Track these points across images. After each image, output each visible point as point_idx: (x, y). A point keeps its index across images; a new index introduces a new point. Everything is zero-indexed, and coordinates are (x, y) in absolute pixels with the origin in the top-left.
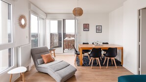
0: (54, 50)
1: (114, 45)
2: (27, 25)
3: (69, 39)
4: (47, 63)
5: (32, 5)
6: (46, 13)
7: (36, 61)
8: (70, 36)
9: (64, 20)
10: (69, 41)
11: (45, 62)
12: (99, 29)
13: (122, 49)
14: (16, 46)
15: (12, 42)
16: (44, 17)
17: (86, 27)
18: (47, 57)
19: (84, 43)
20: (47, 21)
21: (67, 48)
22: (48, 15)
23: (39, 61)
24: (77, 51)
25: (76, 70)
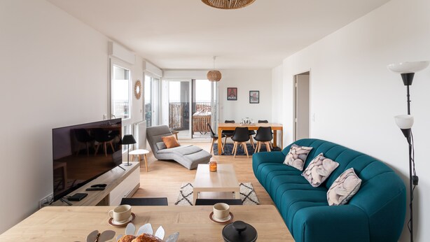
0: (176, 133)
1: (277, 124)
2: (141, 96)
3: (202, 114)
4: (171, 147)
5: (147, 63)
6: (161, 69)
7: (155, 146)
8: (204, 108)
9: (193, 81)
10: (201, 118)
11: (168, 146)
12: (254, 98)
13: (281, 129)
14: (133, 123)
15: (130, 117)
16: (159, 76)
17: (232, 93)
18: (170, 139)
19: (227, 122)
20: (164, 83)
21: (197, 131)
22: (166, 72)
23: (159, 145)
24: (214, 134)
25: (211, 156)
